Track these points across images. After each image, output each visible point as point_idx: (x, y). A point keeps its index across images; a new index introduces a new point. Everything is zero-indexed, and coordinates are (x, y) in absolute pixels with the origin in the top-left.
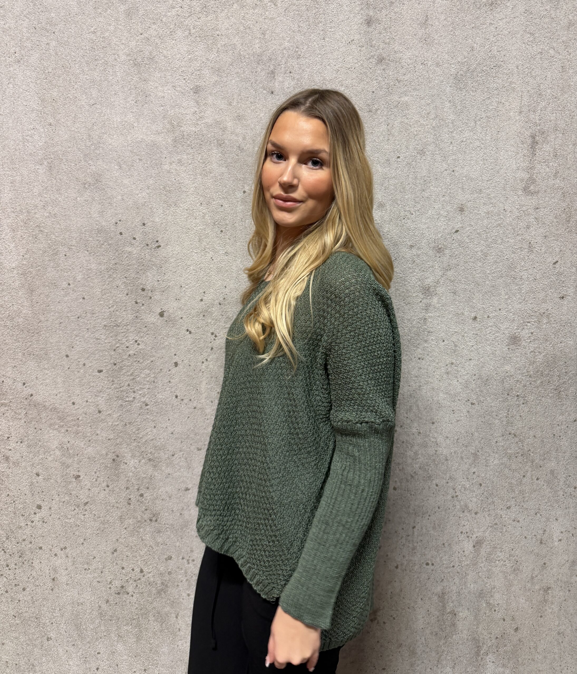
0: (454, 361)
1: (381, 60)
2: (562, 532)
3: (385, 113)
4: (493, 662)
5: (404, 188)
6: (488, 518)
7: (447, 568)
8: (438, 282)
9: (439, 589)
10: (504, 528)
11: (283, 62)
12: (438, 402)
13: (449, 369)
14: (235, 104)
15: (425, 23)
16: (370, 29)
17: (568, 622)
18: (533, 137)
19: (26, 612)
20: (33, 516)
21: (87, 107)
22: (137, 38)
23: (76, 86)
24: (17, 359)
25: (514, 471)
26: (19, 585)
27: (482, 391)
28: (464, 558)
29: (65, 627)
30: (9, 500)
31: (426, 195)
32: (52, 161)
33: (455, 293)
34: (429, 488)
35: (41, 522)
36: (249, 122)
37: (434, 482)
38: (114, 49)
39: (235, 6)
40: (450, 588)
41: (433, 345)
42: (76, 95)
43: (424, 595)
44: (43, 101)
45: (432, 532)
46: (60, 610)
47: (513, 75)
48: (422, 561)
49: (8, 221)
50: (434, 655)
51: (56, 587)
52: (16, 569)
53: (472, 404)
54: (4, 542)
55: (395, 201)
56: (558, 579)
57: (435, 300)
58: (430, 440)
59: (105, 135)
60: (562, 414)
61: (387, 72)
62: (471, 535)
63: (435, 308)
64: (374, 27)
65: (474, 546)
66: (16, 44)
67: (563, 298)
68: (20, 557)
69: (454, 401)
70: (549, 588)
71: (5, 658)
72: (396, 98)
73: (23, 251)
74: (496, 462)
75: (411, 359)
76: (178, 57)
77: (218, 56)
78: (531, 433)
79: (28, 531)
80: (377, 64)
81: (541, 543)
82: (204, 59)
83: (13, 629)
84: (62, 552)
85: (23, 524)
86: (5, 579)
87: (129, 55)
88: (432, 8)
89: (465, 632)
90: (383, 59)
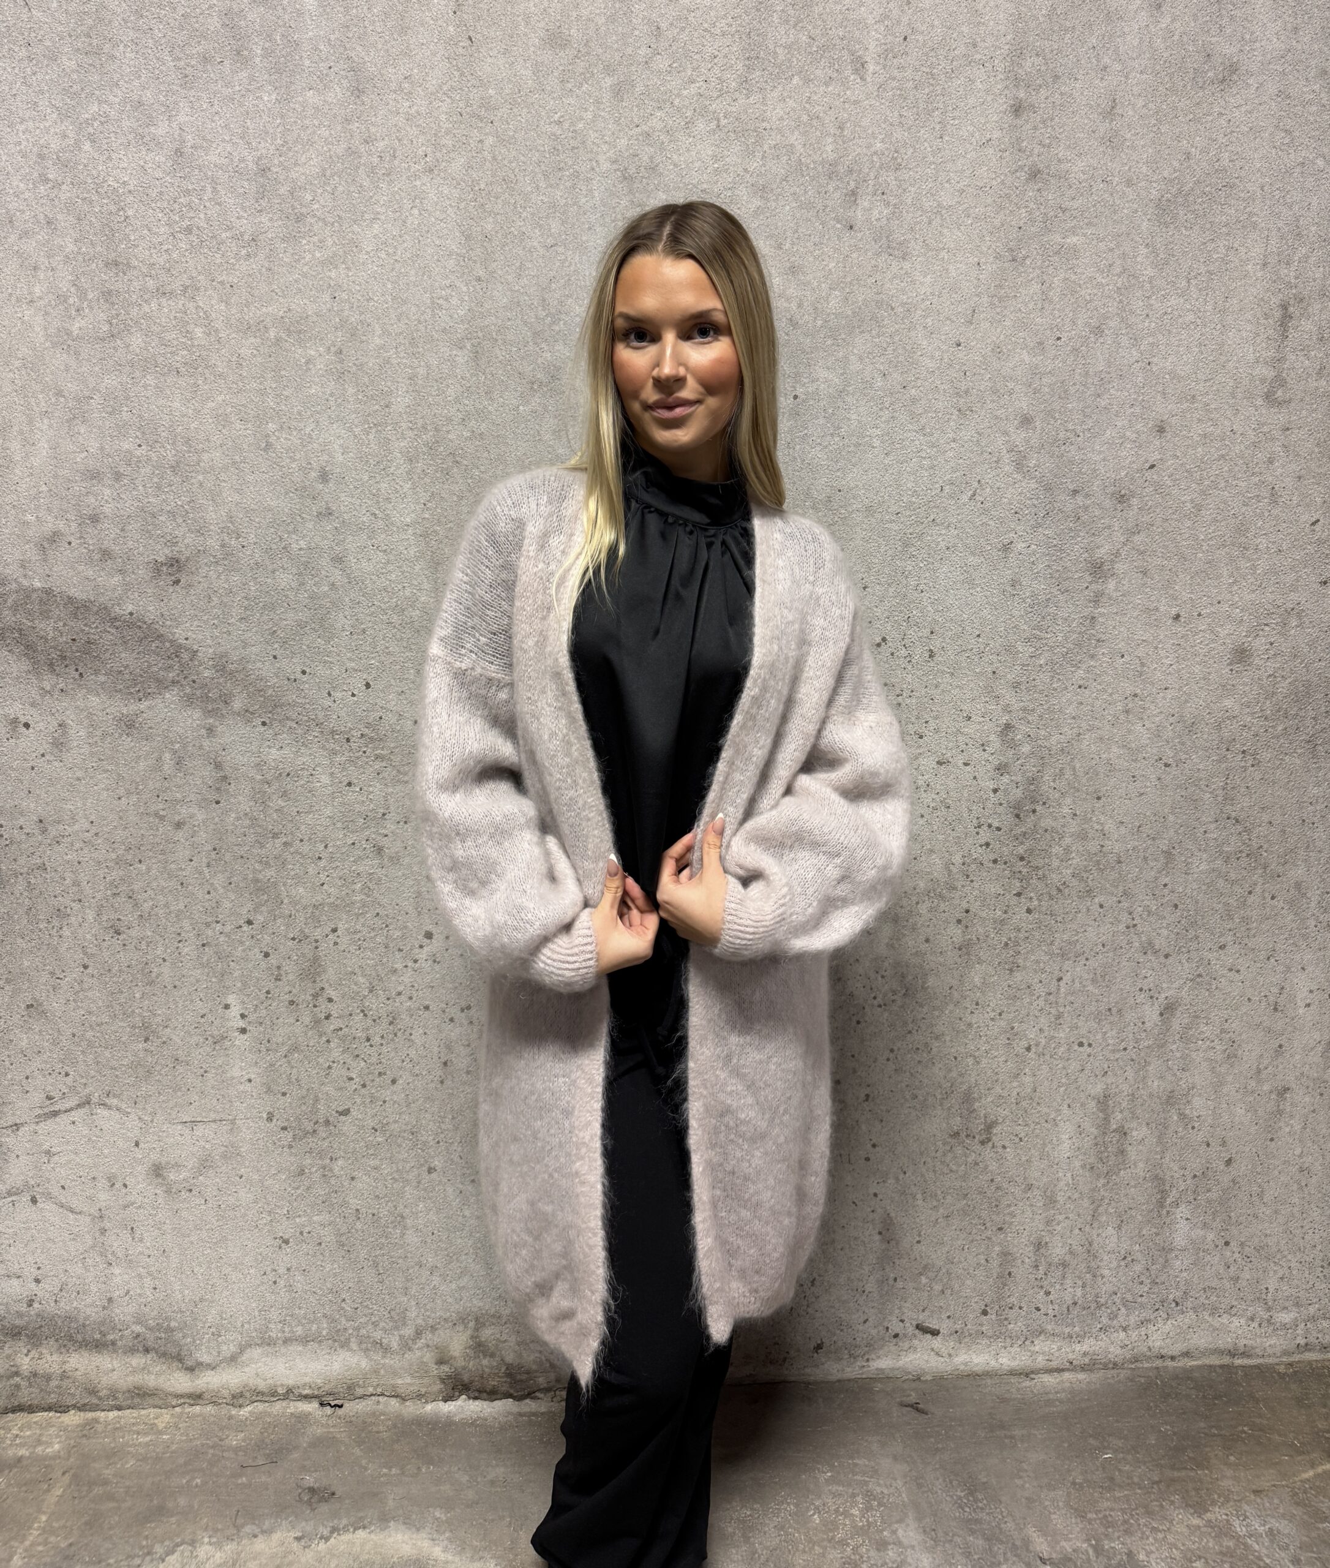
0: (1138, 691)
1: (1034, 174)
2: (1311, 991)
3: (1039, 264)
4: (1187, 1219)
5: (1066, 391)
6: (1186, 965)
7: (1113, 1051)
8: (1117, 554)
9: (1098, 1089)
10: (1214, 982)
11: (872, 175)
12: (1109, 762)
13: (1130, 705)
14: (788, 246)
15: (1110, 113)
16: (1019, 122)
17: (1317, 1149)
18: (1284, 307)
19: (396, 1122)
20: (417, 951)
21: (542, 251)
22: (631, 133)
23: (525, 214)
24: (407, 679)
25: (1233, 883)
26: (385, 1074)
27: (1183, 744)
28: (1144, 1035)
29: (460, 1149)
30: (379, 922)
31: (1103, 404)
32: (479, 343)
33: (1145, 573)
34: (1088, 910)
35: (430, 962)
36: (810, 277)
37: (1096, 900)
38: (591, 152)
39: (796, 80)
40: (1117, 1086)
41: (1104, 662)
42: (524, 229)
43: (1074, 1099)
44: (468, 238)
45: (1090, 988)
46: (453, 1118)
47: (1254, 200)
48: (1072, 1040)
49: (402, 444)
50: (1086, 1205)
51: (449, 1077)
52: (382, 1045)
53: (1167, 765)
54: (365, 997)
55: (1050, 413)
56: (1302, 1074)
57: (1111, 585)
58: (1092, 828)
59: (570, 300)
60: (1318, 784)
61: (1045, 194)
62: (1157, 995)
63: (1110, 599)
64: (1025, 117)
65: (1161, 1014)
66: (428, 141)
67: (1325, 583)
68: (391, 1023)
69: (1135, 761)
70: (1286, 1089)
71: (354, 1203)
72: (1058, 238)
73: (424, 496)
74: (1203, 867)
75: (1066, 688)
76: (697, 165)
77: (764, 165)
78: (1266, 817)
79: (407, 978)
80: (1027, 180)
81: (1276, 1009)
82: (740, 171)
83: (371, 1152)
84: (463, 1015)
85: (399, 966)
86: (363, 1064)
87: (615, 162)
88: (1123, 87)
89: (1141, 1165)
90: (1039, 171)
